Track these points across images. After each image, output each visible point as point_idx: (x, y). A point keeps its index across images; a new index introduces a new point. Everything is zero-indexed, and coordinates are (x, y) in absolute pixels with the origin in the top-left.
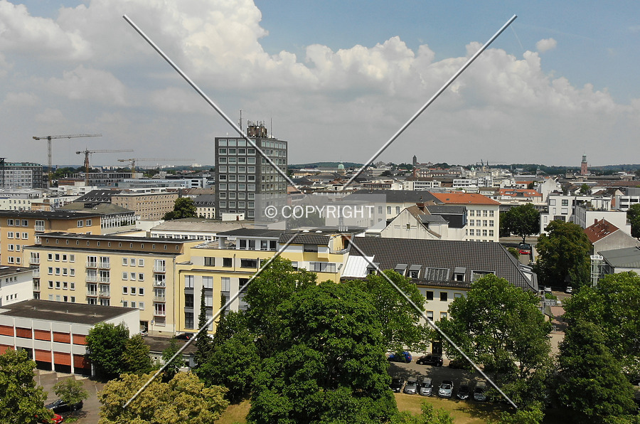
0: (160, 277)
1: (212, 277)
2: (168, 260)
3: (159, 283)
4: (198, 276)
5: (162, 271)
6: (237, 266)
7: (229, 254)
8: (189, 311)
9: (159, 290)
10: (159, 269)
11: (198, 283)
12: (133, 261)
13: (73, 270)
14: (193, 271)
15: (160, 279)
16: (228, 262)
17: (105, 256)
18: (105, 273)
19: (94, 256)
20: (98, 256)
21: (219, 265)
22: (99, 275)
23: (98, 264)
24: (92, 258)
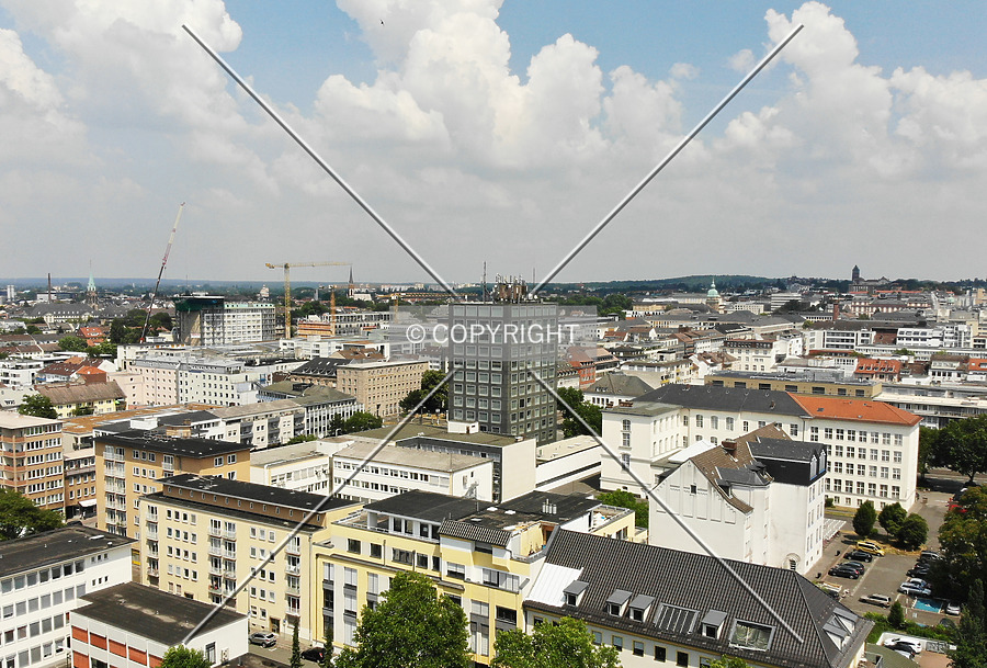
0: (294, 560)
1: (355, 571)
2: (303, 537)
3: (293, 568)
4: (339, 566)
5: (296, 552)
6: (387, 558)
7: (378, 539)
8: (328, 614)
9: (293, 579)
10: (292, 548)
11: (340, 576)
12: (262, 532)
13: (194, 535)
14: (333, 557)
15: (294, 564)
16: (376, 550)
17: (230, 521)
18: (231, 545)
19: (218, 519)
20: (222, 519)
21: (365, 553)
22: (223, 547)
23: (223, 532)
24: (216, 522)
